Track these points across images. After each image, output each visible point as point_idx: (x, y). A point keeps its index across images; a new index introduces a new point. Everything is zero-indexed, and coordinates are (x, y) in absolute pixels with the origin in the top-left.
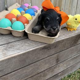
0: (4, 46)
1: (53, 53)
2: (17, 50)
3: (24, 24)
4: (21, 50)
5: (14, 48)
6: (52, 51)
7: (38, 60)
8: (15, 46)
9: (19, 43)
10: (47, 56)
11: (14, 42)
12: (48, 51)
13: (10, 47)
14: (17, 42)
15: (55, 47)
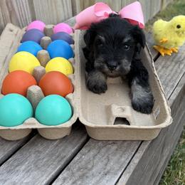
2: (107, 177)
3: (64, 97)
4: (116, 174)
5: (93, 176)
8: (90, 166)
9: (92, 153)
11: (79, 155)
13: (80, 173)
14: (84, 150)
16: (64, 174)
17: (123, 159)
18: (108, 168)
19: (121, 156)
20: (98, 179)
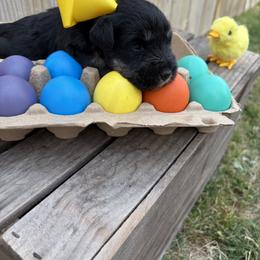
0: (73, 186)
5: (113, 186)
13: (96, 181)
16: (74, 179)
17: (155, 170)
18: (134, 178)
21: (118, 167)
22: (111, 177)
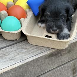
1: (66, 61)
2: (11, 61)
4: (16, 61)
5: (5, 58)
6: (65, 58)
7: (43, 73)
8: (7, 54)
9: (12, 50)
10: (56, 66)
11: (6, 48)
12: (58, 58)
14: (10, 47)
15: (69, 52)
17: (25, 57)
19: (25, 55)
20: (7, 60)
21: (11, 53)
22: (7, 56)
